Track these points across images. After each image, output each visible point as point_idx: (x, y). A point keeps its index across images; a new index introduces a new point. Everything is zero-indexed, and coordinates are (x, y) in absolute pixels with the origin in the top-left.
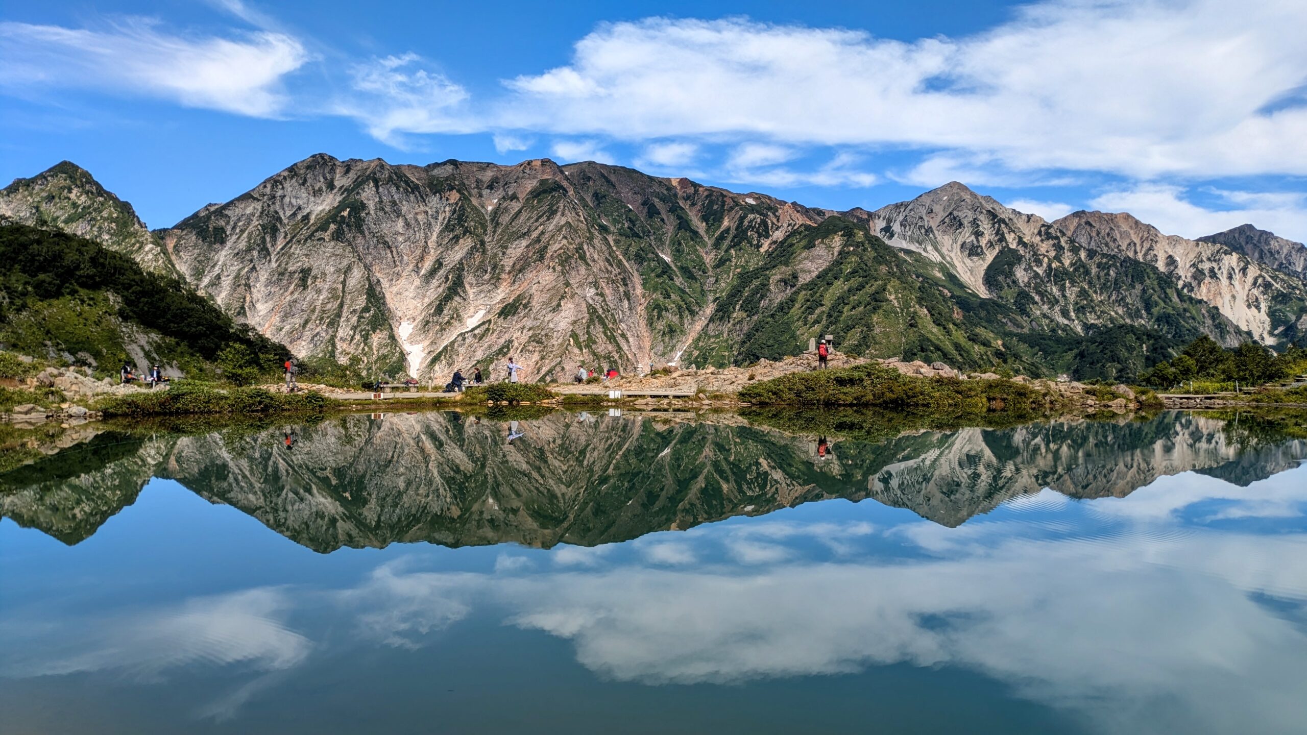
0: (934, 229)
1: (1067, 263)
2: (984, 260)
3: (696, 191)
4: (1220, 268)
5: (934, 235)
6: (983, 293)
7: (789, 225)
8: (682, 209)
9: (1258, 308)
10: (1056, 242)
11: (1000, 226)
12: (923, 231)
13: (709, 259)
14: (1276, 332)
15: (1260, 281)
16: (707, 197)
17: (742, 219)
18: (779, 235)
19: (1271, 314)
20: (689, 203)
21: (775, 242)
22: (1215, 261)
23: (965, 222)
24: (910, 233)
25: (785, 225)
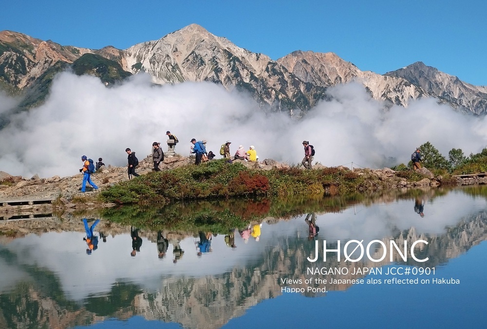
0: (180, 66)
1: (290, 94)
4: (403, 97)
5: (180, 71)
7: (46, 62)
10: (280, 77)
11: (235, 63)
12: (170, 67)
18: (36, 71)
21: (33, 78)
22: (399, 91)
23: (206, 60)
24: (158, 69)
25: (42, 62)
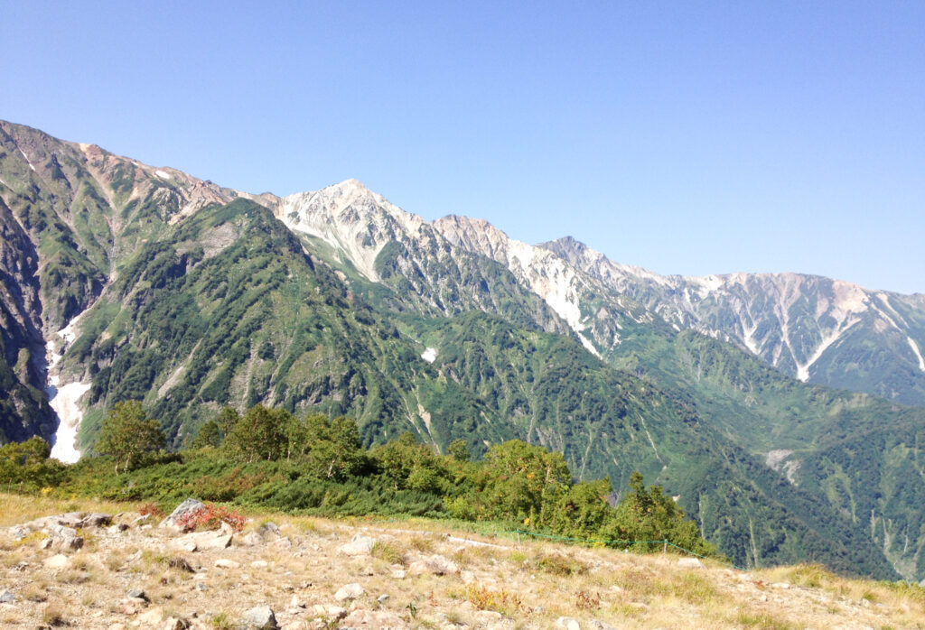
0: (335, 219)
1: (440, 257)
2: (374, 249)
3: (106, 159)
4: (549, 269)
5: (335, 223)
6: (373, 277)
7: (199, 202)
8: (89, 175)
9: (572, 301)
10: (432, 238)
11: (389, 221)
12: (326, 219)
13: (116, 227)
14: (584, 321)
15: (575, 281)
16: (117, 166)
17: (152, 192)
18: (188, 210)
19: (581, 306)
20: (97, 170)
21: (183, 217)
22: (545, 263)
23: (361, 215)
24: (314, 220)
25: (195, 201)
